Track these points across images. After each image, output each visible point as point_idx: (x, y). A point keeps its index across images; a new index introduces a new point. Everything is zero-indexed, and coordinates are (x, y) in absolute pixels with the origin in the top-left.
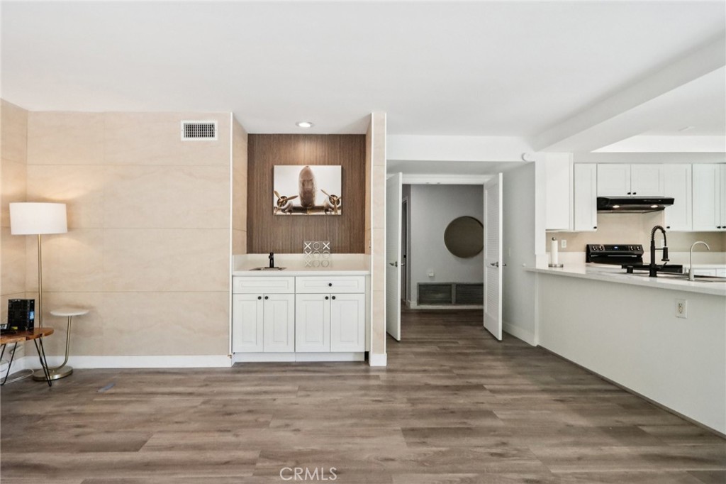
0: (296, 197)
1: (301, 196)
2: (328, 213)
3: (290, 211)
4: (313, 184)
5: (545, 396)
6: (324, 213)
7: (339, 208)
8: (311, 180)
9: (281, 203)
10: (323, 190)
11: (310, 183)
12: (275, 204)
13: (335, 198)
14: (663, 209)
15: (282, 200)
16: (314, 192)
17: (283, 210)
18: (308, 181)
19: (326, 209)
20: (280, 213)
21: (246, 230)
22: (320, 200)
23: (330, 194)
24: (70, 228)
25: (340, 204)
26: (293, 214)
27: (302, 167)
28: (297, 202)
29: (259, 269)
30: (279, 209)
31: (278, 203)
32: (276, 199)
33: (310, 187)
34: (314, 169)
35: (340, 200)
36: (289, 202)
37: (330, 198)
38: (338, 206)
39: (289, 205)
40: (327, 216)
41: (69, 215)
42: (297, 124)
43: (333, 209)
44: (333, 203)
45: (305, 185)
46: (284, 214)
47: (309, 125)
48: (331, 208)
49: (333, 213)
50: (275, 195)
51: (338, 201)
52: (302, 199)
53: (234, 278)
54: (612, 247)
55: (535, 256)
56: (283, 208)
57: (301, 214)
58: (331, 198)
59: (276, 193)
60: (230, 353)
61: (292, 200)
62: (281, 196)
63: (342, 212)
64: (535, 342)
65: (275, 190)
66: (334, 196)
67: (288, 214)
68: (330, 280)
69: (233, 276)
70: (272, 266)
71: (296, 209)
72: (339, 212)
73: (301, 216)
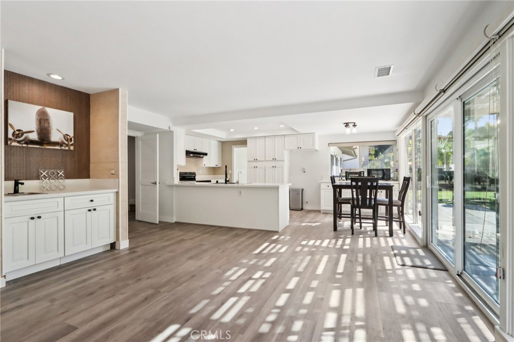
0: (33, 131)
1: (37, 131)
2: (63, 148)
3: (26, 143)
4: (49, 123)
5: (207, 235)
6: (59, 148)
7: (72, 145)
8: (48, 120)
9: (16, 135)
10: (59, 129)
11: (46, 122)
12: (10, 136)
13: (68, 137)
14: (203, 157)
15: (17, 132)
16: (50, 130)
17: (19, 142)
19: (61, 144)
20: (15, 144)
22: (55, 137)
23: (64, 134)
25: (73, 142)
26: (29, 146)
27: (38, 108)
28: (34, 136)
31: (13, 135)
34: (51, 112)
35: (73, 139)
36: (25, 135)
37: (64, 136)
38: (71, 143)
39: (26, 138)
40: (62, 150)
42: (49, 75)
43: (67, 145)
44: (67, 141)
46: (20, 145)
47: (59, 78)
48: (65, 144)
49: (67, 148)
51: (71, 140)
52: (39, 134)
54: (186, 173)
55: (174, 178)
56: (18, 139)
57: (38, 146)
58: (66, 136)
59: (11, 125)
61: (28, 134)
62: (16, 128)
63: (74, 148)
64: (174, 220)
65: (9, 122)
66: (67, 135)
67: (24, 145)
68: (91, 197)
69: (4, 202)
70: (16, 192)
71: (32, 142)
72: (72, 148)
73: (39, 148)
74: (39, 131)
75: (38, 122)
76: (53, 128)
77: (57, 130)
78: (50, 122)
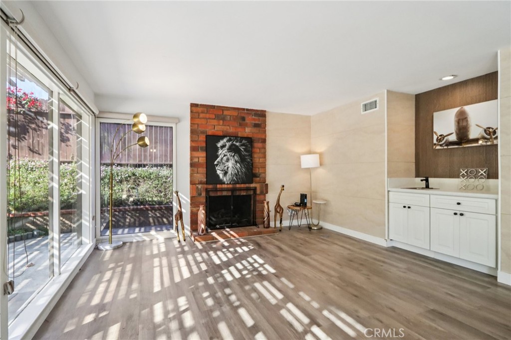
0: (452, 134)
1: (456, 132)
3: (447, 145)
4: (467, 121)
8: (466, 118)
9: (439, 140)
10: (478, 124)
11: (465, 121)
12: (435, 142)
13: (491, 130)
15: (440, 137)
16: (469, 128)
17: (441, 145)
18: (463, 120)
19: (480, 140)
20: (438, 147)
21: (414, 161)
22: (474, 133)
23: (486, 127)
24: (321, 164)
25: (497, 135)
26: (449, 147)
27: (456, 110)
28: (453, 138)
29: (415, 188)
30: (438, 145)
31: (437, 140)
32: (435, 137)
33: (464, 124)
34: (468, 108)
35: (497, 131)
36: (445, 138)
37: (485, 130)
38: (494, 136)
39: (446, 140)
41: (320, 158)
42: (441, 79)
43: (489, 140)
44: (489, 135)
45: (460, 123)
46: (442, 148)
47: (452, 77)
48: (486, 139)
50: (434, 134)
51: (495, 132)
52: (457, 134)
53: (390, 192)
56: (441, 143)
57: (457, 146)
58: (487, 130)
59: (435, 133)
60: (386, 238)
61: (448, 137)
62: (439, 134)
65: (434, 130)
66: (490, 128)
67: (445, 147)
68: (459, 200)
69: (389, 191)
70: (427, 187)
71: (452, 143)
73: (457, 148)
74: (458, 132)
75: (457, 124)
76: (472, 125)
77: (477, 125)
78: (469, 120)
